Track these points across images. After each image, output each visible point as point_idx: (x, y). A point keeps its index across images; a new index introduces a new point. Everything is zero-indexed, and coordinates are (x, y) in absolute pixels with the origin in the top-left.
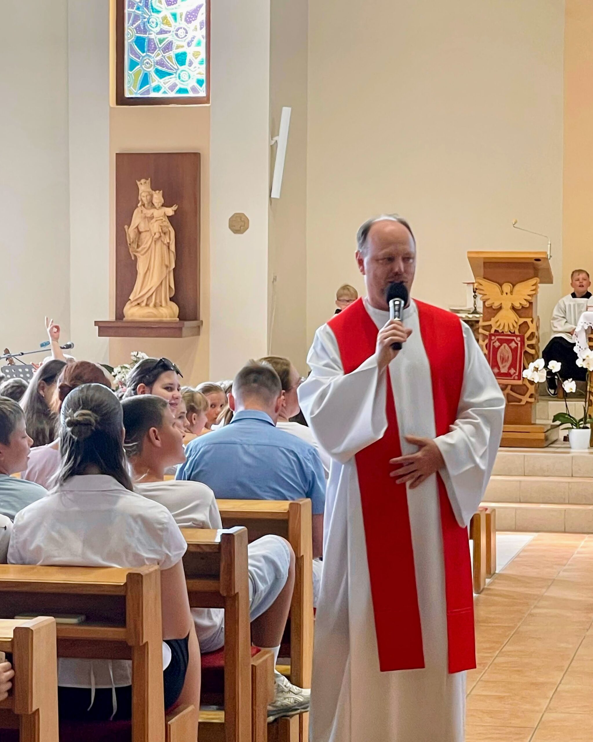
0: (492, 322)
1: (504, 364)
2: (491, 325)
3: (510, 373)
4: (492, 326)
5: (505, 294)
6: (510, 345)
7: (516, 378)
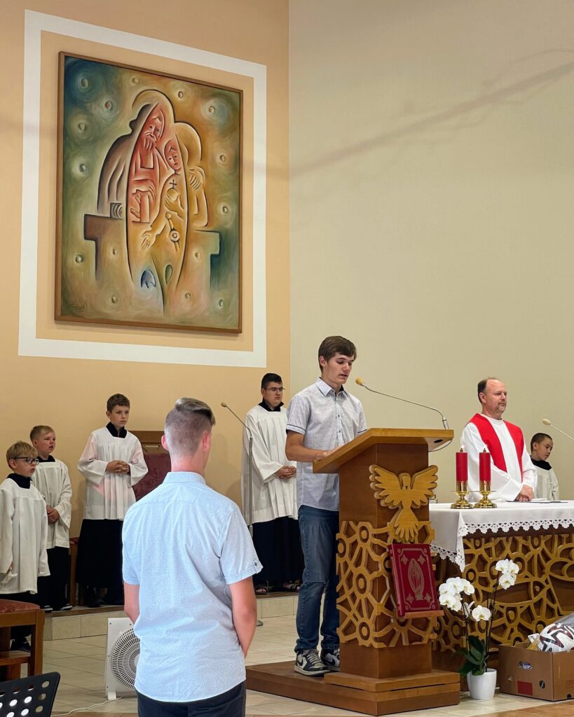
0: (388, 528)
1: (418, 589)
2: (387, 533)
3: (426, 600)
4: (389, 534)
5: (404, 487)
6: (418, 560)
7: (434, 607)
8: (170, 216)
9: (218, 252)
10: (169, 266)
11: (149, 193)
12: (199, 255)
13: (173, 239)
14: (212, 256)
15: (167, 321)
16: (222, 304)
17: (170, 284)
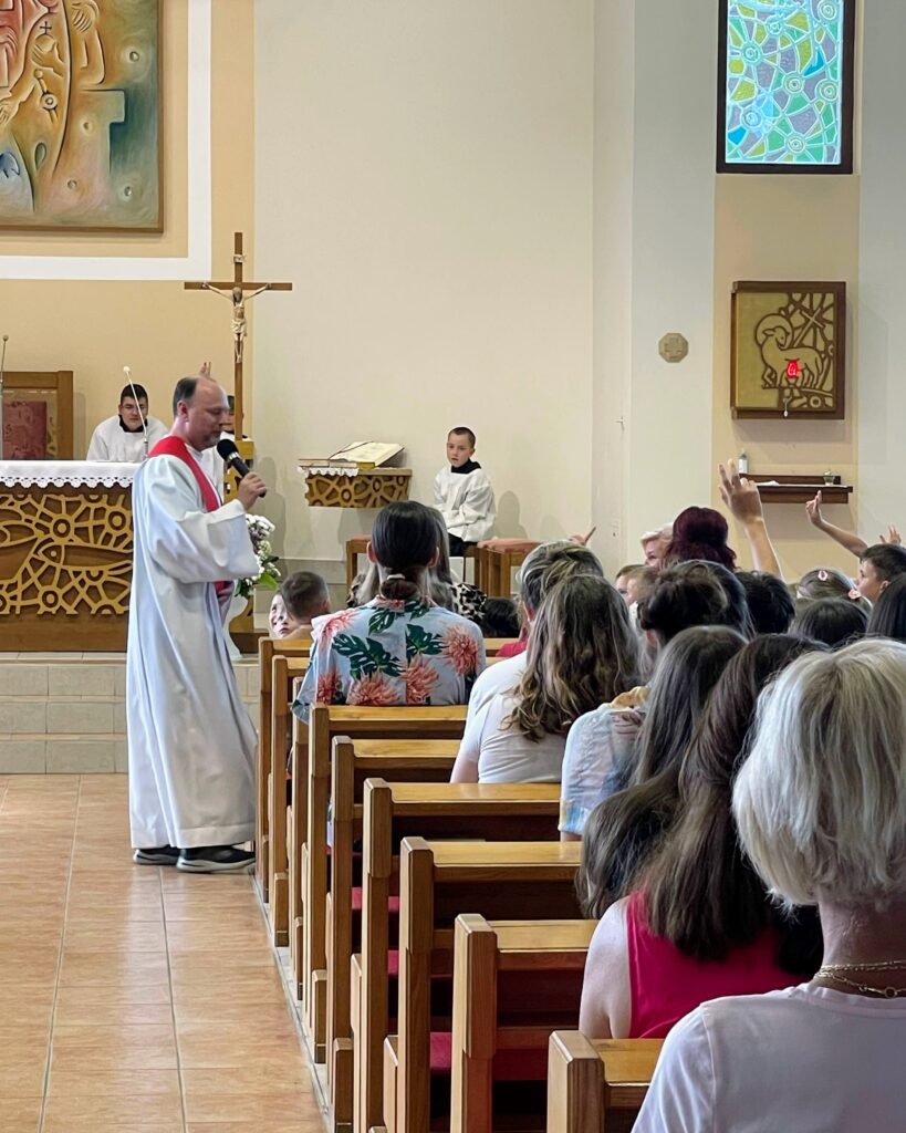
8: (41, 74)
9: (123, 120)
10: (40, 145)
11: (7, 45)
12: (90, 125)
13: (46, 105)
14: (113, 126)
15: (39, 221)
16: (130, 193)
17: (43, 168)
